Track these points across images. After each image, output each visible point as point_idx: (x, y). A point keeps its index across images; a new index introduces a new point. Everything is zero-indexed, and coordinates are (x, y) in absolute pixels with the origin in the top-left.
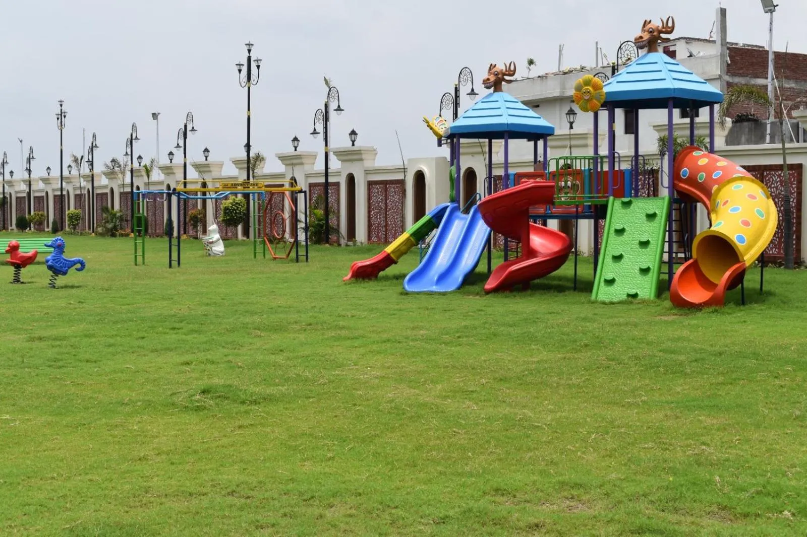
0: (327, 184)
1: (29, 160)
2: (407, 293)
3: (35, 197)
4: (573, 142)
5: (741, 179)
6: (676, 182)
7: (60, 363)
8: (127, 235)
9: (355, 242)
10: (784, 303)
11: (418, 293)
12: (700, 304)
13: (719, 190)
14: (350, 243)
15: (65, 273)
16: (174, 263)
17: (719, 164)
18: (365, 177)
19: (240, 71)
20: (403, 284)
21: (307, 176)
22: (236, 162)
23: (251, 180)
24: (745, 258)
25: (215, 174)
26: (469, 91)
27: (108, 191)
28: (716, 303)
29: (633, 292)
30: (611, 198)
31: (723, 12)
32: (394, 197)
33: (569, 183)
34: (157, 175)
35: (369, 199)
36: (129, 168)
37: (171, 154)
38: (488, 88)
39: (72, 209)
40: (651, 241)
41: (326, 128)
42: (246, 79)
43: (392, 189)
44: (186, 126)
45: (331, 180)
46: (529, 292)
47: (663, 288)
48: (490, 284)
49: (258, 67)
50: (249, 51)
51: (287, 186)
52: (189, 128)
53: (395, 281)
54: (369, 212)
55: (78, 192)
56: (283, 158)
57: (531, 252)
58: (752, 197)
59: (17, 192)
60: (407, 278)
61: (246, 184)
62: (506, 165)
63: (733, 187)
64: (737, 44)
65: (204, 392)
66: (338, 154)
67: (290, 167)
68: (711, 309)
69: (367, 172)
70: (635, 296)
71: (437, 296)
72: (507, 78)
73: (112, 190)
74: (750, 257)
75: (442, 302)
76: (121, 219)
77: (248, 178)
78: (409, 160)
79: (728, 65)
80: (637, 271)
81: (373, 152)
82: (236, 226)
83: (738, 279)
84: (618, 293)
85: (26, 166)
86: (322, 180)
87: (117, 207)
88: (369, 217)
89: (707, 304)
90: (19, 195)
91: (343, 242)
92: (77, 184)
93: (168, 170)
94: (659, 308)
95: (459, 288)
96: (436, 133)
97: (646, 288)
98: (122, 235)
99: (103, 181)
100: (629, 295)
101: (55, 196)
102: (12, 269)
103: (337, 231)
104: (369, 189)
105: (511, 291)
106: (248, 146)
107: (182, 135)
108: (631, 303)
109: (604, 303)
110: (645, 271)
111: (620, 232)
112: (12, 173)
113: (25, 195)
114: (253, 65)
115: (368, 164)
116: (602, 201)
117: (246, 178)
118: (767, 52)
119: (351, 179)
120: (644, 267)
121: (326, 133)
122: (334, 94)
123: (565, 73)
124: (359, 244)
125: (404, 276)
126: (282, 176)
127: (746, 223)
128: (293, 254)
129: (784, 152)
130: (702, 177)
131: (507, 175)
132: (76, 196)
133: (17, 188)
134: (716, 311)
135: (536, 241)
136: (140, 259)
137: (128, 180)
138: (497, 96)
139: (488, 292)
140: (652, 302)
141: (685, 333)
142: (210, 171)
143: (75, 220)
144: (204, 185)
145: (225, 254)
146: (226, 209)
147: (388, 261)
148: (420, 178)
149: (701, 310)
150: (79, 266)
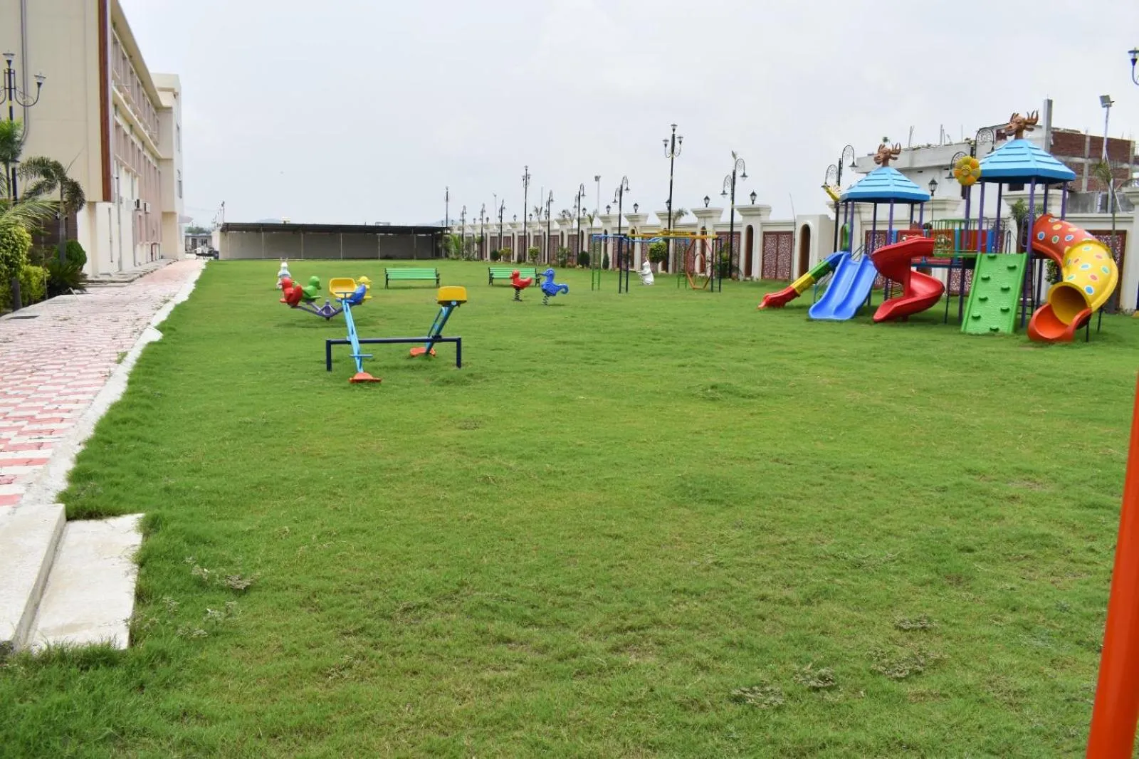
0: (732, 233)
1: (501, 210)
2: (812, 320)
3: (504, 237)
4: (935, 206)
5: (1090, 242)
6: (1034, 243)
7: (592, 361)
8: (574, 267)
9: (752, 278)
10: (1119, 341)
11: (820, 320)
12: (1053, 340)
13: (1070, 251)
14: (748, 279)
15: (554, 295)
16: (623, 290)
17: (1070, 230)
18: (762, 228)
19: (666, 145)
20: (808, 312)
21: (715, 226)
22: (659, 215)
23: (672, 229)
24: (1092, 305)
25: (642, 223)
26: (851, 164)
27: (559, 234)
28: (1066, 339)
29: (995, 327)
30: (979, 254)
31: (1050, 103)
32: (784, 244)
33: (943, 240)
34: (597, 223)
35: (764, 245)
36: (577, 216)
37: (608, 207)
38: (879, 163)
39: (532, 246)
40: (1011, 289)
41: (733, 190)
42: (670, 152)
43: (783, 239)
44: (622, 187)
45: (735, 230)
46: (908, 323)
47: (1020, 325)
48: (879, 315)
49: (680, 142)
50: (674, 130)
51: (699, 234)
52: (624, 188)
53: (798, 310)
54: (763, 255)
55: (537, 234)
56: (696, 212)
57: (911, 293)
58: (1099, 257)
59: (491, 233)
60: (812, 308)
61: (667, 231)
62: (891, 222)
63: (1083, 248)
64: (1058, 129)
65: (713, 387)
66: (742, 210)
67: (703, 219)
68: (1064, 343)
69: (764, 225)
70: (996, 330)
71: (836, 323)
72: (893, 156)
73: (562, 233)
74: (1095, 305)
75: (842, 328)
76: (569, 254)
77: (669, 228)
78: (798, 216)
79: (1051, 146)
80: (999, 312)
81: (768, 209)
82: (658, 262)
83: (1085, 321)
84: (982, 327)
85: (498, 214)
86: (729, 230)
87: (565, 246)
88: (763, 259)
89: (1059, 339)
90: (493, 235)
91: (741, 277)
92: (537, 228)
93: (606, 219)
94: (1018, 341)
95: (853, 318)
96: (833, 197)
97: (1006, 324)
98: (570, 267)
99: (556, 226)
100: (991, 329)
101: (519, 237)
102: (514, 290)
103: (738, 269)
104: (764, 238)
105: (896, 322)
106: (670, 202)
107: (618, 193)
108: (993, 335)
109: (971, 335)
110: (1005, 311)
111: (986, 279)
112: (488, 219)
113: (497, 235)
114: (677, 141)
115: (764, 219)
116: (971, 255)
117: (667, 227)
118: (1084, 136)
119: (750, 230)
120: (1005, 308)
121: (733, 194)
122: (740, 163)
123: (914, 149)
124: (755, 279)
125: (810, 307)
126: (695, 226)
127: (1094, 278)
128: (709, 286)
129: (1114, 221)
130: (1055, 239)
131: (891, 232)
132: (535, 237)
133: (491, 230)
134: (1066, 345)
135: (916, 284)
136: (596, 286)
137: (575, 225)
138: (885, 170)
139: (877, 322)
140: (1011, 336)
141: (1050, 361)
142: (638, 221)
143: (534, 254)
144: (633, 232)
145: (655, 284)
146: (652, 249)
147: (793, 294)
148: (806, 230)
149: (1053, 344)
150: (564, 290)
